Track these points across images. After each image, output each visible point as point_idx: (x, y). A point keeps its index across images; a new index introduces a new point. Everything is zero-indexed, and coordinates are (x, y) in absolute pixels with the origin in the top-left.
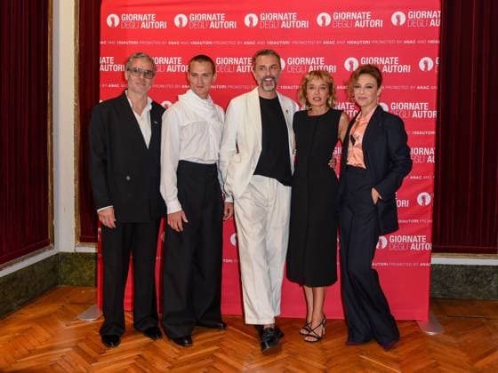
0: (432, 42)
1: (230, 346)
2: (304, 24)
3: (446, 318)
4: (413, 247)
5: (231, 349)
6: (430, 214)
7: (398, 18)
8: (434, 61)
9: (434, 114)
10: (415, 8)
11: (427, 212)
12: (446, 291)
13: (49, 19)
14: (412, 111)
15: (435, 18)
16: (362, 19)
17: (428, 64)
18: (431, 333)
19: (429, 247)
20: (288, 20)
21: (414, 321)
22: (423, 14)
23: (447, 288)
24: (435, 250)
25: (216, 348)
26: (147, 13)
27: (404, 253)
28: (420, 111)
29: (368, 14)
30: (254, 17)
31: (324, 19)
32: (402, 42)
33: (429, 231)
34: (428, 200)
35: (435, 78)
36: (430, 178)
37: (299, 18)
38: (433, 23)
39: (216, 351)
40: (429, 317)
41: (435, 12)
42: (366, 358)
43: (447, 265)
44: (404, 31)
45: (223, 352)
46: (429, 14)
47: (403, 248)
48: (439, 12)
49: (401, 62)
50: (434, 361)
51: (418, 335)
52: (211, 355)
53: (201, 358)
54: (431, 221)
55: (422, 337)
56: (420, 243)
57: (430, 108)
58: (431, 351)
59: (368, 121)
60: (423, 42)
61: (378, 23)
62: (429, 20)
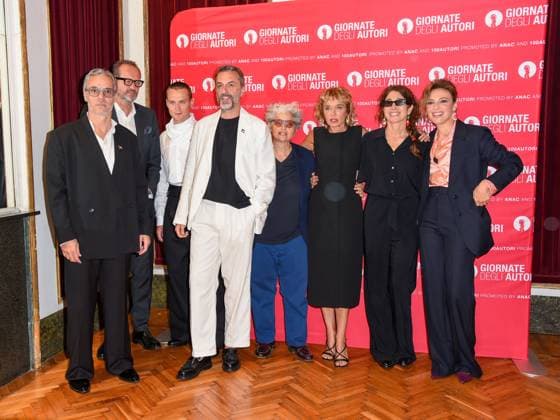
0: (536, 43)
1: (306, 377)
2: (382, 33)
3: (550, 358)
4: (508, 277)
5: (306, 380)
6: (530, 240)
7: (494, 18)
8: (538, 67)
9: (536, 127)
10: (515, 5)
11: (525, 238)
12: (550, 326)
14: (508, 125)
15: (540, 14)
16: (449, 23)
17: (530, 69)
18: (532, 376)
19: (528, 277)
20: (366, 29)
21: (511, 359)
22: (525, 11)
23: (552, 323)
24: (536, 280)
25: (292, 378)
26: (216, 31)
27: (500, 284)
28: (519, 127)
29: (457, 16)
30: (328, 28)
31: (405, 26)
32: (497, 47)
33: (529, 260)
34: (528, 224)
35: (538, 86)
36: (530, 200)
37: (377, 27)
38: (537, 21)
39: (291, 381)
40: (528, 356)
41: (540, 7)
42: (452, 398)
43: (551, 297)
44: (501, 32)
45: (298, 382)
46: (533, 10)
47: (496, 278)
49: (496, 69)
50: (533, 408)
51: (515, 376)
52: (285, 386)
53: (275, 388)
54: (531, 249)
55: (519, 378)
57: (531, 120)
58: (530, 396)
60: (524, 44)
61: (469, 26)
62: (533, 17)
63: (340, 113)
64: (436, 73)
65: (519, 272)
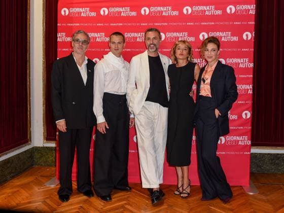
0: (250, 23)
1: (134, 201)
2: (176, 13)
3: (260, 184)
4: (240, 143)
5: (134, 203)
6: (250, 124)
7: (231, 9)
8: (252, 35)
9: (252, 65)
10: (240, 4)
11: (248, 122)
12: (259, 168)
13: (28, 12)
14: (239, 64)
15: (252, 9)
16: (210, 10)
17: (248, 36)
18: (251, 194)
19: (249, 143)
20: (167, 11)
21: (241, 186)
22: (245, 7)
23: (260, 167)
24: (253, 145)
25: (125, 202)
26: (85, 7)
27: (235, 146)
28: (244, 63)
29: (213, 7)
30: (147, 9)
31: (187, 10)
32: (233, 23)
33: (250, 134)
34: (249, 115)
35: (252, 44)
36: (250, 102)
37: (173, 10)
38: (251, 12)
39: (125, 204)
40: (250, 184)
41: (252, 6)
42: (213, 208)
43: (260, 154)
44: (235, 17)
45: (129, 204)
46: (249, 7)
47: (234, 144)
48: (255, 5)
49: (233, 35)
50: (252, 210)
51: (243, 194)
52: (122, 207)
53: (117, 208)
54: (251, 128)
55: (246, 195)
56: (244, 140)
57: (249, 62)
58: (251, 204)
59: (213, 69)
60: (245, 23)
61: (219, 12)
62: (249, 10)
63: (185, 52)
64: (203, 36)
65: (245, 140)
